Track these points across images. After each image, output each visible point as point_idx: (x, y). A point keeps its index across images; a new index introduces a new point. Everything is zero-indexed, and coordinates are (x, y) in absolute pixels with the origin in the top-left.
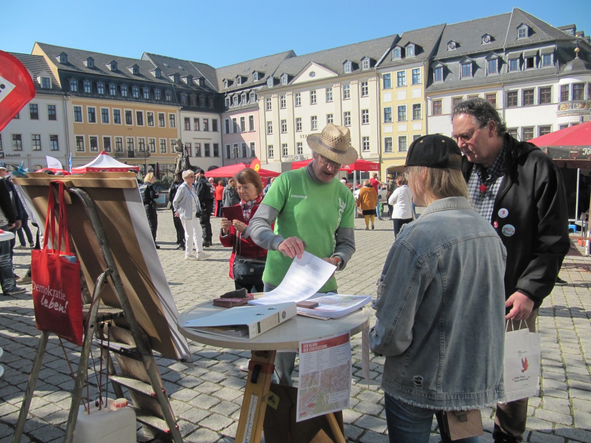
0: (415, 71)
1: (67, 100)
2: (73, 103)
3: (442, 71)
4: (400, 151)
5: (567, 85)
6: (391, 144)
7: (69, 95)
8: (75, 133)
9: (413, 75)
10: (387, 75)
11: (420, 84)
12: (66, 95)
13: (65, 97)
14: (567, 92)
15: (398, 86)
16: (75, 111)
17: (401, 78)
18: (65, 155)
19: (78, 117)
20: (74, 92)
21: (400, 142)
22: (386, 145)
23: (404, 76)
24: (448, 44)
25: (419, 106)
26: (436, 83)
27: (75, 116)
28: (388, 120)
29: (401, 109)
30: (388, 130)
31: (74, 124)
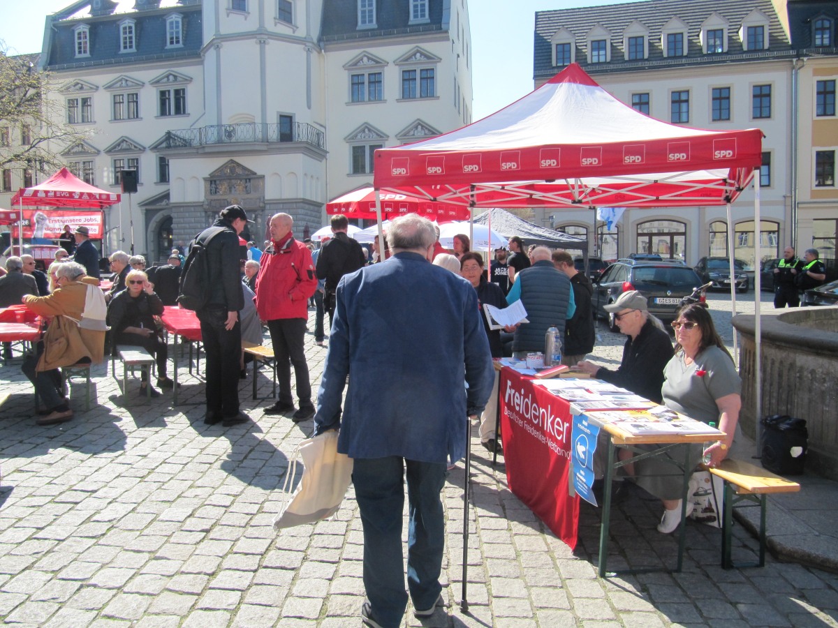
1: (799, 69)
2: (816, 72)
7: (806, 55)
8: (814, 145)
12: (798, 56)
13: (794, 60)
16: (818, 93)
18: (784, 197)
19: (825, 104)
20: (822, 46)
27: (818, 105)
31: (814, 122)
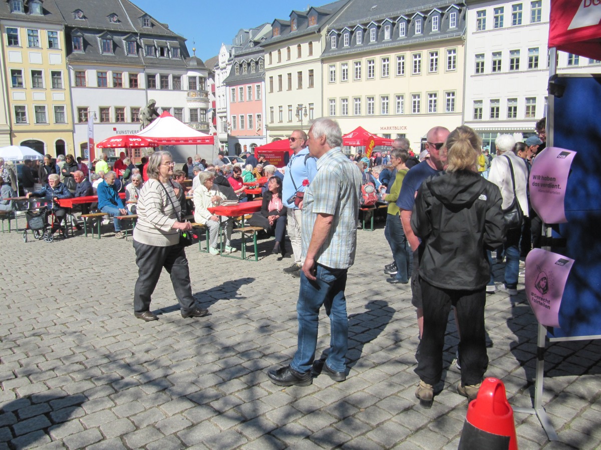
0: (50, 33)
3: (82, 41)
4: (37, 122)
5: (195, 78)
6: (24, 114)
9: (49, 37)
10: (12, 29)
11: (58, 49)
14: (195, 83)
15: (30, 46)
17: (32, 38)
21: (36, 112)
22: (17, 114)
23: (38, 36)
24: (75, 12)
25: (59, 73)
26: (75, 52)
28: (17, 85)
29: (36, 74)
30: (18, 96)
